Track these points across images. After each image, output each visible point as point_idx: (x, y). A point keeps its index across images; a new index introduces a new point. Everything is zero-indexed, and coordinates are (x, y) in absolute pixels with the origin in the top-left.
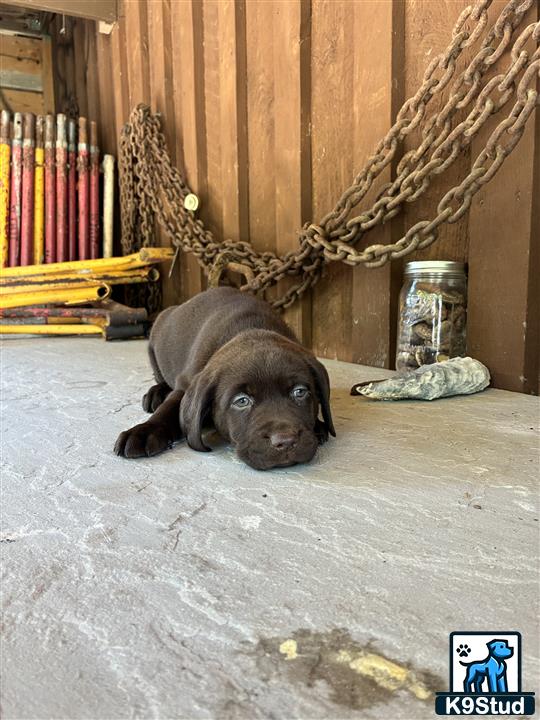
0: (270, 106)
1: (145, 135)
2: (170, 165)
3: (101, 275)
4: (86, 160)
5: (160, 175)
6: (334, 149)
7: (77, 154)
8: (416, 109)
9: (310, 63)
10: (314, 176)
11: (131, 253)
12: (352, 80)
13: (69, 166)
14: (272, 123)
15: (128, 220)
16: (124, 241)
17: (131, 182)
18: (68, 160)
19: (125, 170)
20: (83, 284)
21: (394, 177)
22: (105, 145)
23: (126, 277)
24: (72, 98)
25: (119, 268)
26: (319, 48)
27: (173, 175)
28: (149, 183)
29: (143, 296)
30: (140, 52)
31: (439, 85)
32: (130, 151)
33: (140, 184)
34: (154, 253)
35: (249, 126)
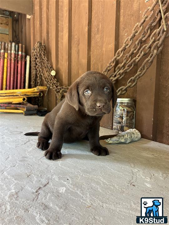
0: (78, 45)
1: (40, 51)
2: (47, 61)
3: (24, 94)
4: (21, 57)
5: (44, 64)
6: (97, 60)
7: (18, 55)
8: (121, 52)
9: (91, 34)
10: (91, 68)
11: (34, 87)
12: (103, 40)
13: (15, 59)
14: (79, 50)
15: (34, 76)
16: (32, 83)
17: (35, 65)
18: (15, 57)
19: (33, 61)
20: (18, 97)
21: (115, 71)
22: (27, 53)
23: (32, 95)
24: (18, 37)
25: (30, 92)
26: (94, 29)
27: (48, 64)
28: (40, 66)
29: (37, 100)
30: (39, 25)
31: (128, 46)
32: (35, 55)
33: (38, 66)
34: (41, 88)
35: (72, 51)
